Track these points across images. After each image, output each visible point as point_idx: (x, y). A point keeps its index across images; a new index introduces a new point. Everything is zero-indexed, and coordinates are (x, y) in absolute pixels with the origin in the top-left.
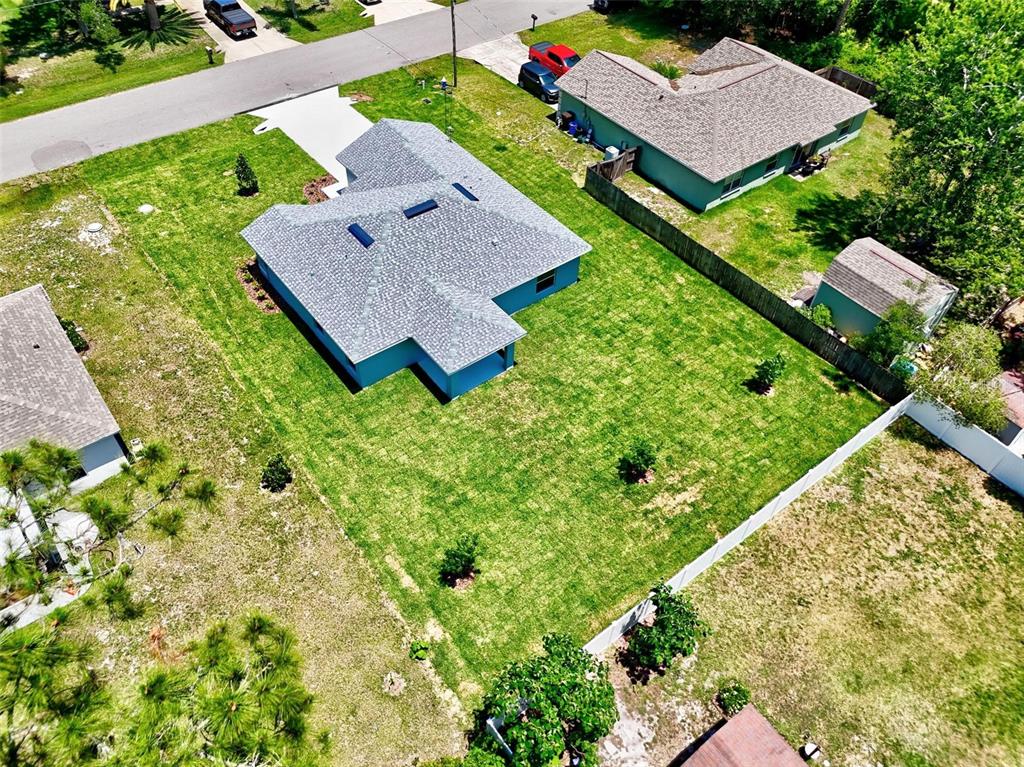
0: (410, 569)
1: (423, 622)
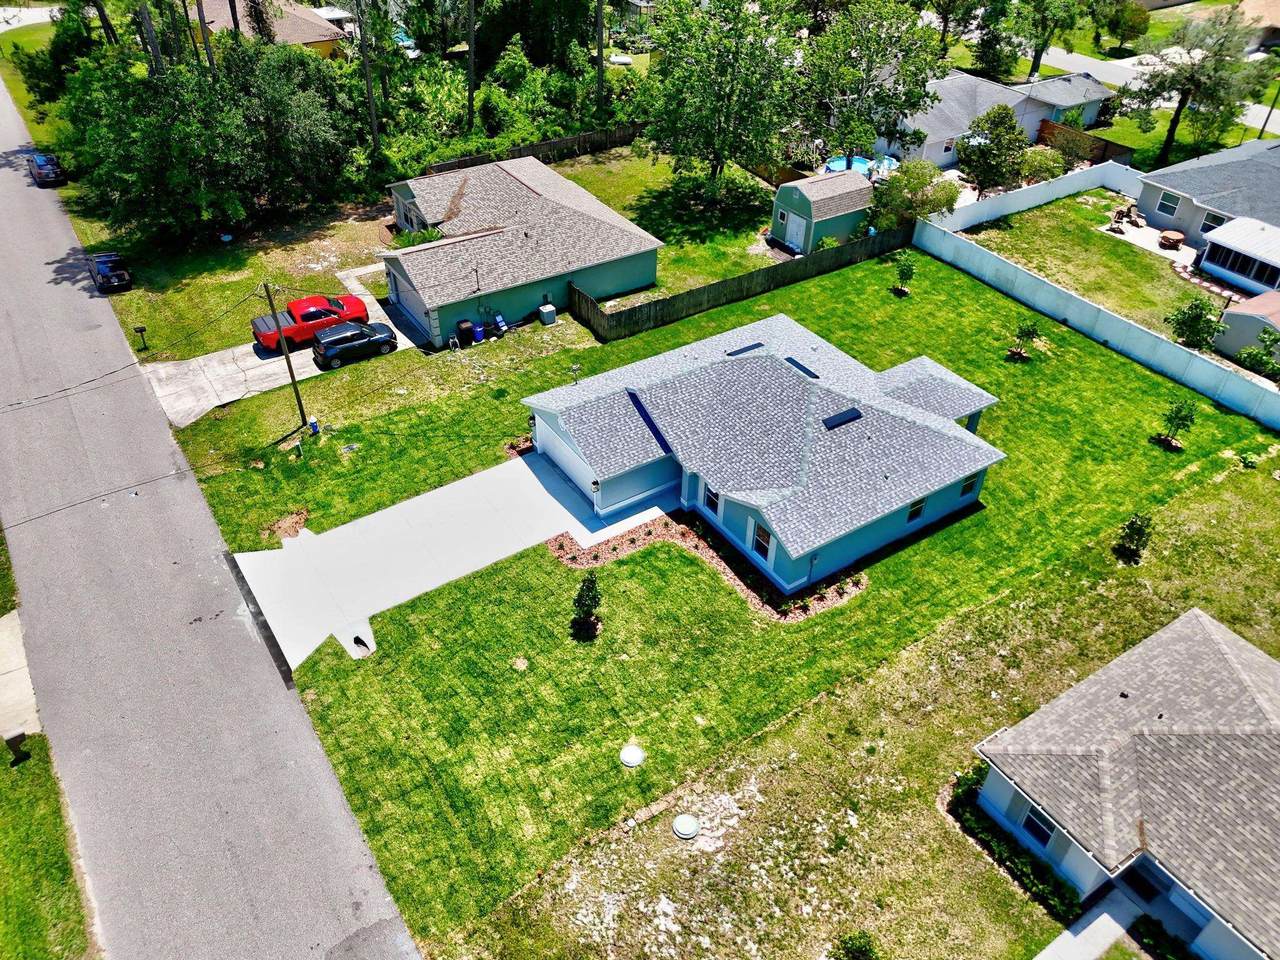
1: (1222, 460)
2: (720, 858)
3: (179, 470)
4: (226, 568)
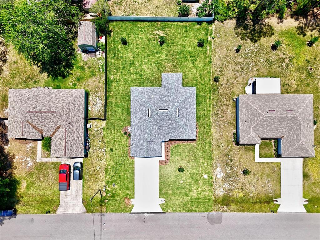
0: (207, 50)
1: (210, 41)
2: (224, 175)
3: (100, 215)
4: (134, 214)
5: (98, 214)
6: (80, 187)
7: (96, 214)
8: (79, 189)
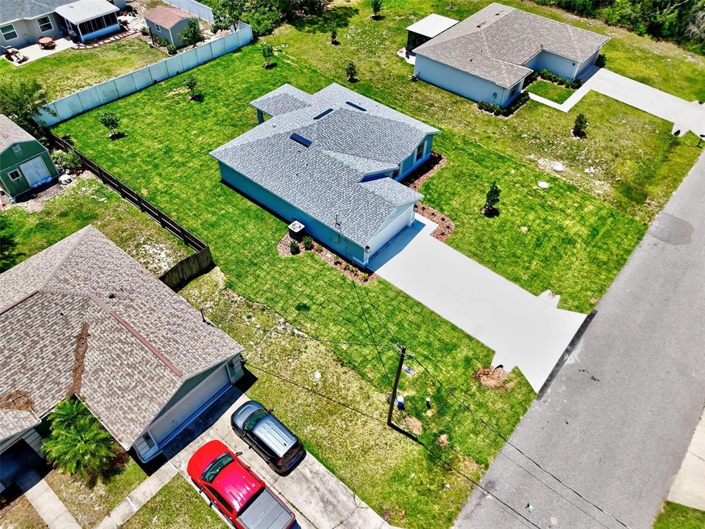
0: (289, 65)
2: (561, 161)
3: (484, 495)
4: (549, 391)
5: (473, 500)
6: (323, 483)
7: (469, 508)
8: (330, 491)
